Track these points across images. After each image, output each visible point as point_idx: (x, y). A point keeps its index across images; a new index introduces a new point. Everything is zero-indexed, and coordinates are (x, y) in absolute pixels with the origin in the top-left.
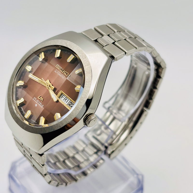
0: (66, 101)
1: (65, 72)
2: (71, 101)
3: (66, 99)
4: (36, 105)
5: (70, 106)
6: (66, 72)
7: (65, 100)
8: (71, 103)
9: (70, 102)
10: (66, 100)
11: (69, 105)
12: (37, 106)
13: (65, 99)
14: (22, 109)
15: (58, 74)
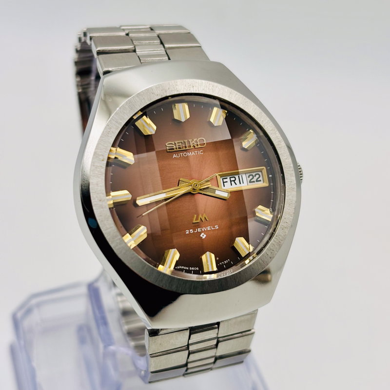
0: (237, 181)
1: (193, 142)
2: (247, 175)
4: (201, 236)
5: (254, 182)
6: (195, 140)
7: (233, 182)
8: (251, 177)
9: (249, 177)
10: (235, 180)
11: (250, 182)
13: (231, 181)
14: (183, 267)
15: (185, 154)
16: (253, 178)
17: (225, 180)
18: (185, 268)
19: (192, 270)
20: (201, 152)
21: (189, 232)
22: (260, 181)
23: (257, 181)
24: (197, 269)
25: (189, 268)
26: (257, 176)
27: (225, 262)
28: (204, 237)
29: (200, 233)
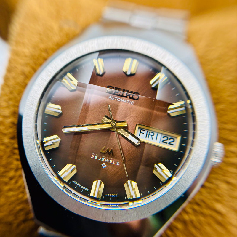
0: (154, 137)
3: (152, 136)
4: (102, 165)
5: (166, 143)
8: (166, 138)
9: (164, 137)
11: (163, 142)
12: (105, 166)
13: (149, 135)
14: (76, 183)
15: (119, 99)
16: (167, 140)
17: (142, 131)
18: (78, 184)
19: (83, 189)
20: (132, 103)
21: (94, 157)
22: (172, 145)
23: (170, 143)
24: (88, 190)
25: (81, 186)
26: (172, 140)
27: (113, 195)
28: (104, 167)
29: (102, 162)
